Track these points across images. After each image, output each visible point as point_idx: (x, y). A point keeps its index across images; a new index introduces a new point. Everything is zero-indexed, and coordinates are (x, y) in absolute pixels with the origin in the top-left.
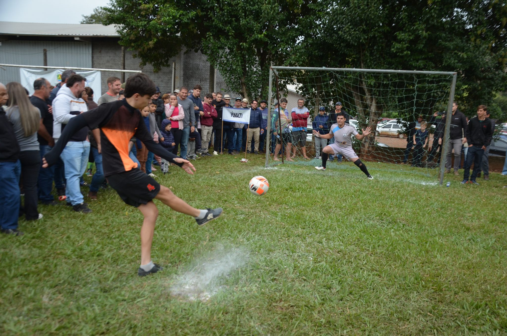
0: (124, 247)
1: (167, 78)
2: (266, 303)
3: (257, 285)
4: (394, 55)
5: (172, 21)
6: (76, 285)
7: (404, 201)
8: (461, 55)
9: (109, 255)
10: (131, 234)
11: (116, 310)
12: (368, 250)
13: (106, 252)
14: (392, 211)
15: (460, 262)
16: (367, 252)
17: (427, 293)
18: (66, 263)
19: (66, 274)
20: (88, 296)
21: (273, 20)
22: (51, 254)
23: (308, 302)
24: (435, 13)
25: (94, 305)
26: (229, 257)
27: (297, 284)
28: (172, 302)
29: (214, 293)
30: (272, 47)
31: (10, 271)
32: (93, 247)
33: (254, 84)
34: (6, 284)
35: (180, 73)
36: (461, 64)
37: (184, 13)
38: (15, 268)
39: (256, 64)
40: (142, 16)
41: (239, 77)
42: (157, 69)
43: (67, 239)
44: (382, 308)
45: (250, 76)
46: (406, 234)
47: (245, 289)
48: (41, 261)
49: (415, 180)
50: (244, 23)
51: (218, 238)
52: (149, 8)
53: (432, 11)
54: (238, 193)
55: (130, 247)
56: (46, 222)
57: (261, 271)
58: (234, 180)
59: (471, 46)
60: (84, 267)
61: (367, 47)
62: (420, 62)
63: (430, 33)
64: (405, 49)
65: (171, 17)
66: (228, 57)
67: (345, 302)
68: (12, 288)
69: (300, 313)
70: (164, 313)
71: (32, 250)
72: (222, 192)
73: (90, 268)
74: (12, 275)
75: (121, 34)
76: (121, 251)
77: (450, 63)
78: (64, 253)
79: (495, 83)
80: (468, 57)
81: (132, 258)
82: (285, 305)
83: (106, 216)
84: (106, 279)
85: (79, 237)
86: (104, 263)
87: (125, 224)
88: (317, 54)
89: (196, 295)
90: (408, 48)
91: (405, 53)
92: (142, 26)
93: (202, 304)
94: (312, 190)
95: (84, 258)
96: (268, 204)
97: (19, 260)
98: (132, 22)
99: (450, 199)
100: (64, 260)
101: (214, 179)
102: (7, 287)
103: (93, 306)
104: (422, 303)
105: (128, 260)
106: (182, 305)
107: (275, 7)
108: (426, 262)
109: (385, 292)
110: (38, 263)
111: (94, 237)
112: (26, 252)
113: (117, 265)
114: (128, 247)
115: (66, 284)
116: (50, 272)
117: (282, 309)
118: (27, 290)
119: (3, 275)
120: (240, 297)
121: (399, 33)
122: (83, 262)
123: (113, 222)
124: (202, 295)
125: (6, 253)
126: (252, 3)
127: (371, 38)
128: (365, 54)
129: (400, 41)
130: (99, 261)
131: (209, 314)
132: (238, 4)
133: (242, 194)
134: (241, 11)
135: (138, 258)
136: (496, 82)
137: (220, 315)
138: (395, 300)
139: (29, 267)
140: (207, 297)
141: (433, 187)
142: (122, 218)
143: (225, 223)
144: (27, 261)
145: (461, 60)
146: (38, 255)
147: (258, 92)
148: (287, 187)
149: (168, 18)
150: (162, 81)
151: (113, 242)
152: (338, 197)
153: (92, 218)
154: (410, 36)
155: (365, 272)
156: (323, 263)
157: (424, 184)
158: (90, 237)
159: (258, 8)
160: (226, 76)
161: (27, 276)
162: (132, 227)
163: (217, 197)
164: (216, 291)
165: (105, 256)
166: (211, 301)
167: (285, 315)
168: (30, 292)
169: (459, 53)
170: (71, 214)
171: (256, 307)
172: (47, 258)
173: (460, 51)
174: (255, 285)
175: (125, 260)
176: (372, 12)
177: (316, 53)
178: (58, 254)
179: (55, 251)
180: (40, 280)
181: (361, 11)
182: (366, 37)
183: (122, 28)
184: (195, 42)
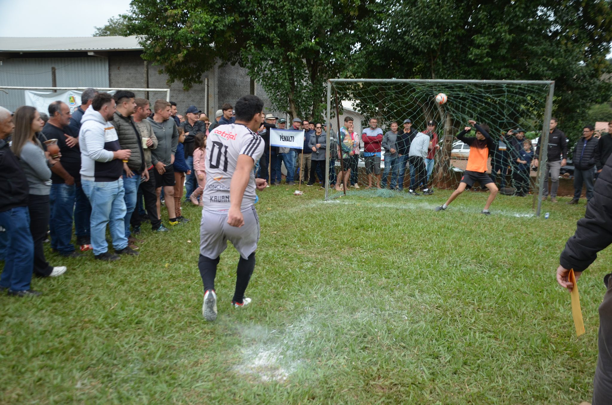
0: (168, 310)
1: (198, 97)
2: (361, 381)
3: (346, 357)
4: (472, 63)
5: (205, 28)
6: (114, 365)
7: (501, 239)
8: (551, 61)
9: (151, 321)
10: (175, 293)
11: (169, 399)
12: (473, 304)
13: (146, 318)
14: (490, 251)
15: (590, 316)
16: (472, 306)
17: (560, 360)
18: (98, 335)
19: (99, 350)
20: (131, 381)
21: (326, 24)
22: (77, 323)
23: (415, 378)
24: (520, 12)
25: (140, 392)
26: (303, 320)
27: (396, 354)
28: (240, 385)
29: (292, 369)
31: (28, 348)
32: (129, 312)
33: (304, 101)
34: (24, 366)
35: (214, 90)
36: (551, 72)
37: (219, 19)
38: (33, 344)
39: (306, 77)
40: (168, 24)
41: (287, 93)
42: (188, 86)
43: (96, 302)
44: (509, 383)
45: (300, 92)
46: (515, 281)
47: (330, 363)
48: (65, 333)
49: (507, 211)
50: (291, 28)
51: (284, 294)
52: (176, 15)
53: (517, 9)
54: (299, 235)
55: (177, 310)
56: (67, 280)
57: (346, 338)
58: (290, 218)
59: (562, 50)
60: (121, 339)
61: (439, 53)
62: (503, 70)
63: (514, 35)
64: (485, 55)
65: (204, 24)
66: (273, 70)
67: (461, 376)
68: (32, 372)
69: (408, 394)
70: (232, 402)
71: (52, 317)
72: (278, 234)
73: (129, 340)
74: (30, 355)
75: (144, 46)
76: (165, 316)
77: (538, 71)
78: (94, 321)
79: (590, 93)
80: (559, 64)
81: (180, 325)
82: (386, 383)
83: (140, 269)
84: (151, 355)
85: (110, 298)
86: (145, 332)
87: (166, 280)
88: (378, 64)
89: (269, 373)
90: (488, 55)
91: (485, 59)
92: (169, 35)
93: (280, 386)
94: (387, 228)
95: (119, 327)
96: (339, 248)
97: (38, 333)
98: (157, 32)
99: (555, 234)
100: (94, 331)
101: (267, 218)
102: (26, 371)
103: (139, 395)
104: (558, 375)
105: (176, 328)
106: (255, 388)
107: (328, 9)
108: (549, 318)
109: (508, 360)
110: (62, 336)
111: (130, 298)
112: (45, 321)
113: (163, 335)
114: (174, 310)
115: (101, 365)
116: (79, 348)
117: (383, 389)
118: (52, 374)
119: (19, 354)
120: (327, 374)
121: (478, 37)
122: (118, 332)
123: (150, 278)
124: (277, 372)
125: (21, 323)
126: (300, 5)
127: (444, 43)
128: (436, 62)
129: (478, 47)
130: (139, 330)
131: (291, 400)
132: (284, 6)
133: (304, 235)
134: (287, 15)
135: (188, 324)
136: (592, 92)
137: (306, 401)
138: (523, 371)
139: (51, 341)
140: (285, 376)
141: (529, 220)
142: (161, 271)
143: (290, 274)
144: (48, 334)
145: (551, 67)
146: (60, 325)
147: (309, 111)
148: (356, 225)
149: (200, 25)
150: (193, 101)
151: (154, 303)
152: (421, 235)
153: (124, 272)
154: (490, 39)
155: (477, 334)
156: (422, 323)
157: (517, 215)
158: (125, 298)
159: (308, 10)
160: (271, 92)
161: (49, 355)
162: (175, 283)
163: (274, 241)
164: (294, 368)
165: (146, 323)
166: (290, 381)
167: (389, 398)
168: (55, 377)
169: (549, 59)
170: (97, 268)
171: (350, 387)
172: (72, 328)
173: (548, 56)
174: (342, 357)
175: (172, 329)
176: (445, 12)
177: (377, 62)
178: (86, 322)
179: (82, 319)
180: (67, 360)
181: (430, 12)
182: (438, 42)
183: (144, 39)
184: (232, 53)
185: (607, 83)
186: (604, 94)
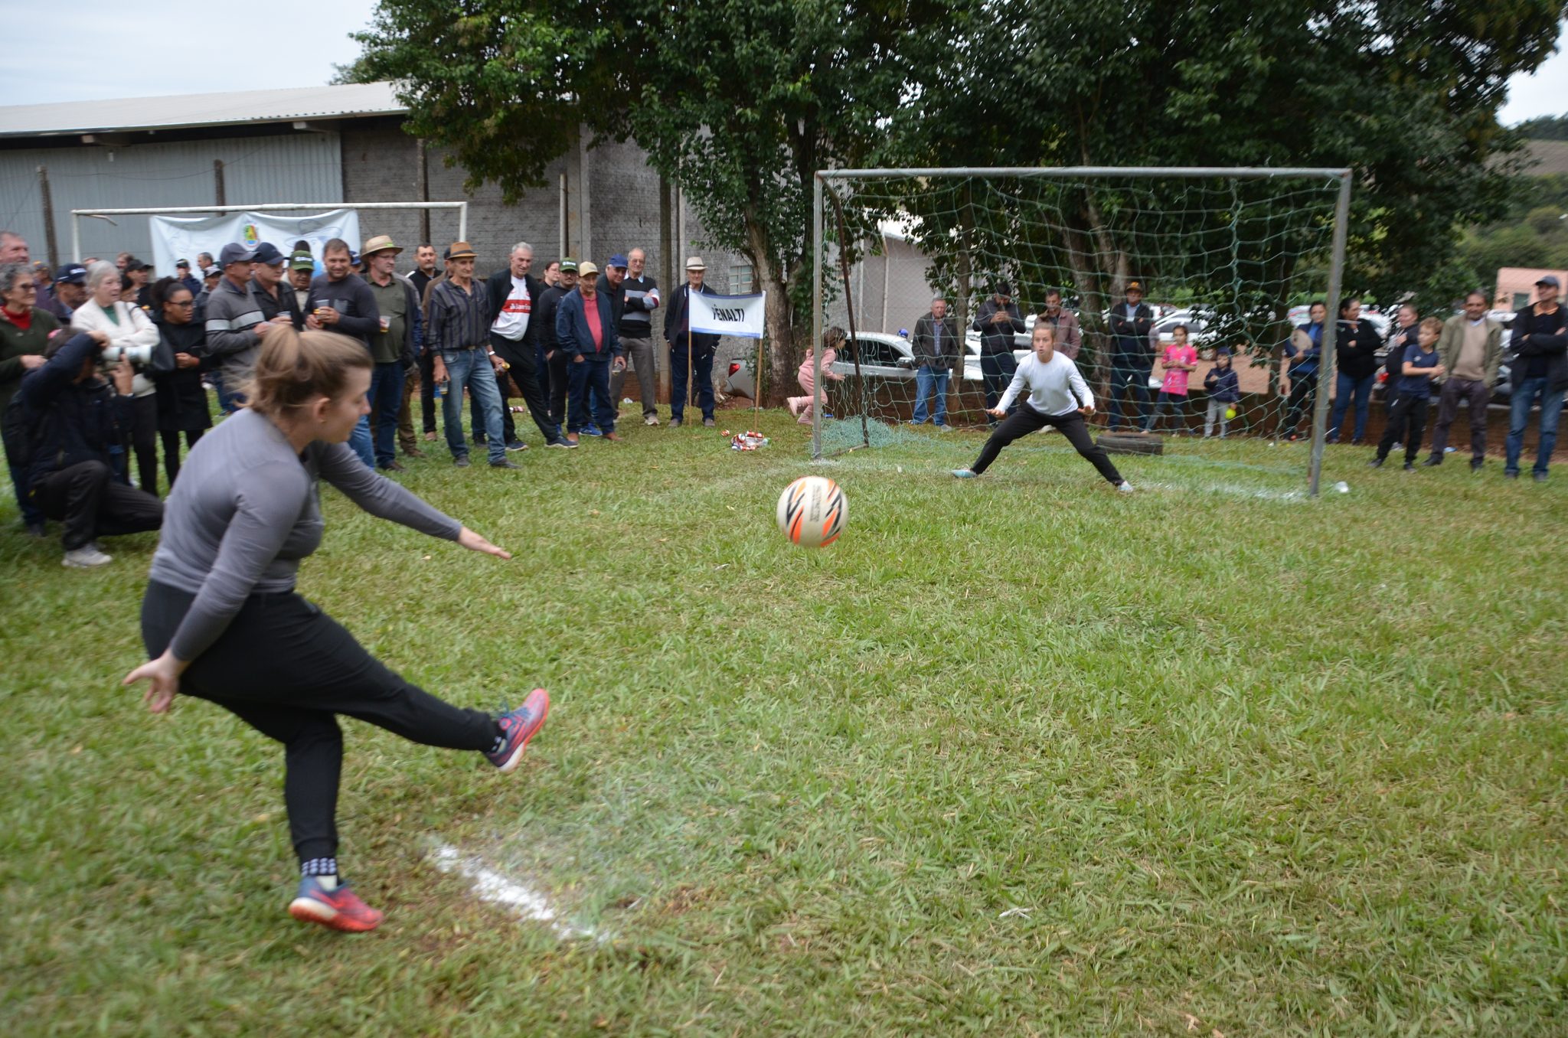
1: (544, 219)
4: (1176, 128)
5: (543, 57)
8: (1364, 122)
21: (828, 40)
30: (827, 117)
33: (782, 224)
35: (580, 201)
36: (1364, 149)
39: (785, 166)
40: (461, 50)
41: (739, 206)
42: (513, 196)
45: (771, 202)
50: (744, 52)
52: (479, 28)
59: (1389, 96)
61: (1096, 106)
62: (1247, 144)
63: (1274, 60)
64: (1205, 108)
65: (540, 49)
66: (706, 151)
75: (408, 104)
77: (1333, 145)
79: (1460, 200)
80: (1383, 129)
88: (955, 132)
90: (1213, 107)
91: (1206, 118)
92: (462, 76)
98: (436, 69)
121: (1187, 64)
127: (1109, 80)
128: (1092, 127)
129: (1188, 87)
134: (734, 20)
136: (1464, 197)
141: (1290, 506)
145: (1364, 137)
147: (795, 247)
149: (531, 50)
150: (532, 228)
154: (1217, 70)
157: (1264, 495)
159: (784, 9)
160: (703, 205)
169: (1358, 118)
173: (1358, 111)
177: (954, 129)
182: (1093, 78)
183: (409, 88)
184: (618, 114)
185: (1499, 177)
186: (1492, 201)
